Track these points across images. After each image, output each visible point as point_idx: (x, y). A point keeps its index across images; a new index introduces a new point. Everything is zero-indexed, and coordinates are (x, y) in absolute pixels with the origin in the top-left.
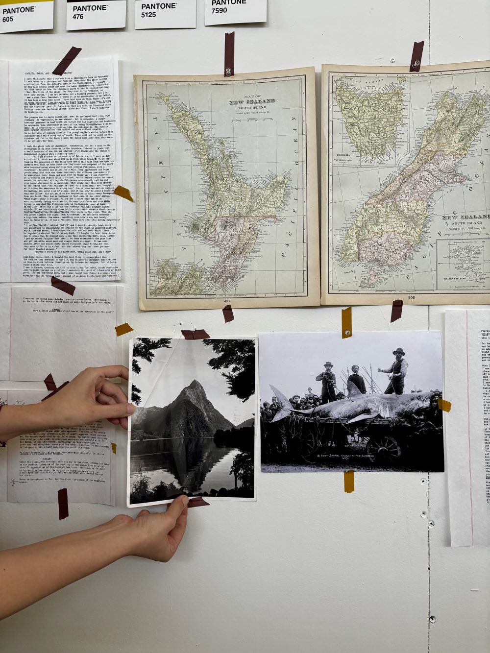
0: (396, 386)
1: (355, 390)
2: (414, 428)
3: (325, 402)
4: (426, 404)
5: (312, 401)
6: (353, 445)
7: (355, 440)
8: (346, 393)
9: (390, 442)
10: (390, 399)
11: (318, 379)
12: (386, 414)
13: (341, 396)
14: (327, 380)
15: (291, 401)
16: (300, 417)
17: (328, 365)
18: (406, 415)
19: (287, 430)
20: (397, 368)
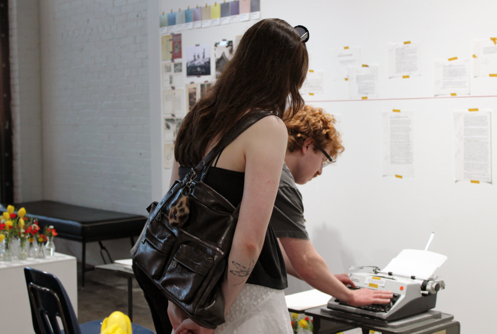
0: (204, 57)
1: (198, 58)
2: (206, 66)
4: (208, 60)
7: (199, 69)
9: (203, 69)
10: (203, 60)
11: (193, 56)
12: (202, 63)
13: (196, 60)
14: (195, 56)
16: (191, 65)
17: (195, 53)
18: (205, 63)
19: (190, 68)
20: (204, 53)
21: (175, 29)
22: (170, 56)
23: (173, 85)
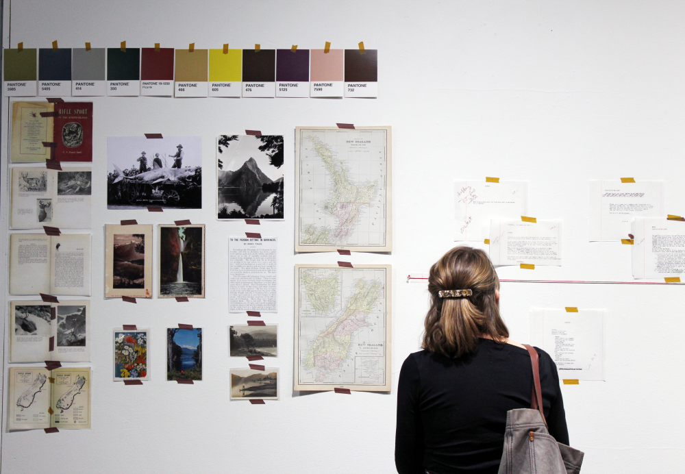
0: (178, 164)
1: (157, 166)
2: (187, 186)
3: (141, 172)
4: (193, 173)
5: (134, 172)
6: (155, 194)
7: (156, 192)
8: (152, 168)
9: (174, 193)
10: (175, 171)
11: (138, 160)
12: (173, 179)
13: (149, 169)
14: (143, 161)
15: (124, 172)
16: (128, 180)
17: (144, 153)
18: (183, 179)
19: (121, 187)
20: (178, 155)
21: (66, 91)
22: (47, 153)
23: (52, 224)
